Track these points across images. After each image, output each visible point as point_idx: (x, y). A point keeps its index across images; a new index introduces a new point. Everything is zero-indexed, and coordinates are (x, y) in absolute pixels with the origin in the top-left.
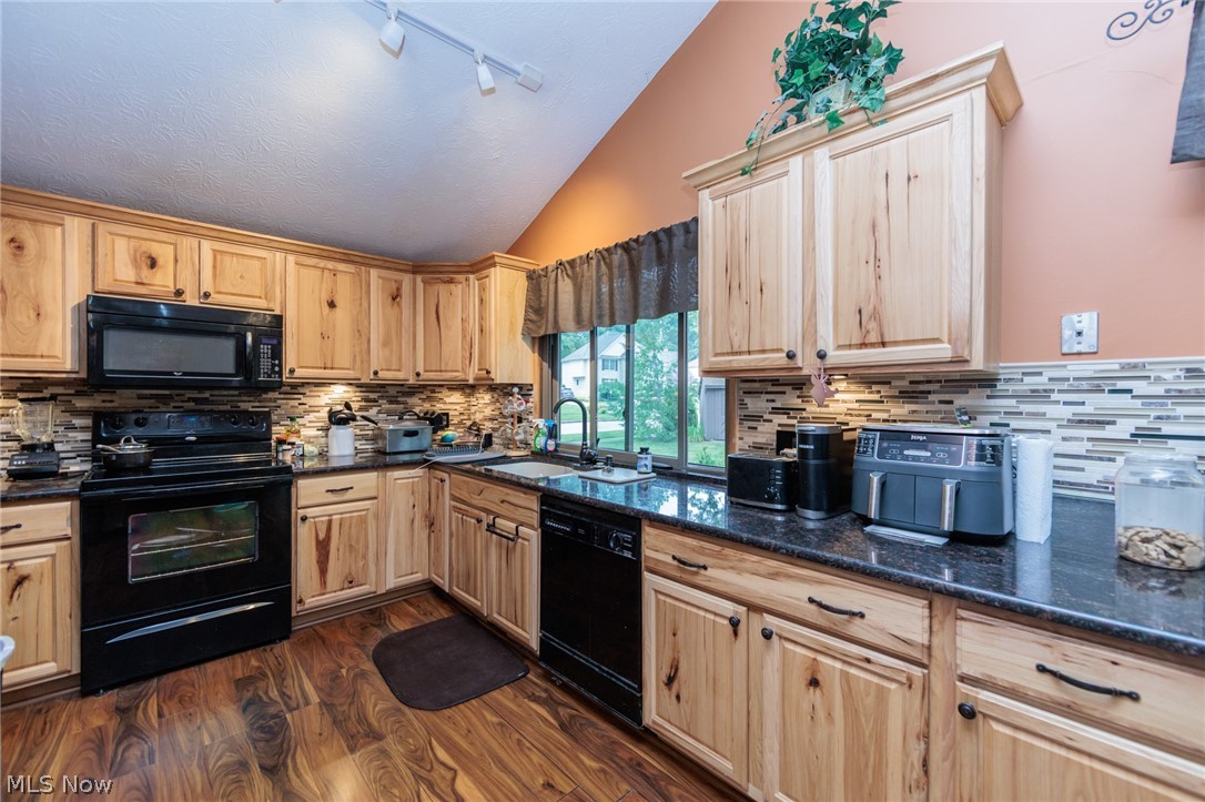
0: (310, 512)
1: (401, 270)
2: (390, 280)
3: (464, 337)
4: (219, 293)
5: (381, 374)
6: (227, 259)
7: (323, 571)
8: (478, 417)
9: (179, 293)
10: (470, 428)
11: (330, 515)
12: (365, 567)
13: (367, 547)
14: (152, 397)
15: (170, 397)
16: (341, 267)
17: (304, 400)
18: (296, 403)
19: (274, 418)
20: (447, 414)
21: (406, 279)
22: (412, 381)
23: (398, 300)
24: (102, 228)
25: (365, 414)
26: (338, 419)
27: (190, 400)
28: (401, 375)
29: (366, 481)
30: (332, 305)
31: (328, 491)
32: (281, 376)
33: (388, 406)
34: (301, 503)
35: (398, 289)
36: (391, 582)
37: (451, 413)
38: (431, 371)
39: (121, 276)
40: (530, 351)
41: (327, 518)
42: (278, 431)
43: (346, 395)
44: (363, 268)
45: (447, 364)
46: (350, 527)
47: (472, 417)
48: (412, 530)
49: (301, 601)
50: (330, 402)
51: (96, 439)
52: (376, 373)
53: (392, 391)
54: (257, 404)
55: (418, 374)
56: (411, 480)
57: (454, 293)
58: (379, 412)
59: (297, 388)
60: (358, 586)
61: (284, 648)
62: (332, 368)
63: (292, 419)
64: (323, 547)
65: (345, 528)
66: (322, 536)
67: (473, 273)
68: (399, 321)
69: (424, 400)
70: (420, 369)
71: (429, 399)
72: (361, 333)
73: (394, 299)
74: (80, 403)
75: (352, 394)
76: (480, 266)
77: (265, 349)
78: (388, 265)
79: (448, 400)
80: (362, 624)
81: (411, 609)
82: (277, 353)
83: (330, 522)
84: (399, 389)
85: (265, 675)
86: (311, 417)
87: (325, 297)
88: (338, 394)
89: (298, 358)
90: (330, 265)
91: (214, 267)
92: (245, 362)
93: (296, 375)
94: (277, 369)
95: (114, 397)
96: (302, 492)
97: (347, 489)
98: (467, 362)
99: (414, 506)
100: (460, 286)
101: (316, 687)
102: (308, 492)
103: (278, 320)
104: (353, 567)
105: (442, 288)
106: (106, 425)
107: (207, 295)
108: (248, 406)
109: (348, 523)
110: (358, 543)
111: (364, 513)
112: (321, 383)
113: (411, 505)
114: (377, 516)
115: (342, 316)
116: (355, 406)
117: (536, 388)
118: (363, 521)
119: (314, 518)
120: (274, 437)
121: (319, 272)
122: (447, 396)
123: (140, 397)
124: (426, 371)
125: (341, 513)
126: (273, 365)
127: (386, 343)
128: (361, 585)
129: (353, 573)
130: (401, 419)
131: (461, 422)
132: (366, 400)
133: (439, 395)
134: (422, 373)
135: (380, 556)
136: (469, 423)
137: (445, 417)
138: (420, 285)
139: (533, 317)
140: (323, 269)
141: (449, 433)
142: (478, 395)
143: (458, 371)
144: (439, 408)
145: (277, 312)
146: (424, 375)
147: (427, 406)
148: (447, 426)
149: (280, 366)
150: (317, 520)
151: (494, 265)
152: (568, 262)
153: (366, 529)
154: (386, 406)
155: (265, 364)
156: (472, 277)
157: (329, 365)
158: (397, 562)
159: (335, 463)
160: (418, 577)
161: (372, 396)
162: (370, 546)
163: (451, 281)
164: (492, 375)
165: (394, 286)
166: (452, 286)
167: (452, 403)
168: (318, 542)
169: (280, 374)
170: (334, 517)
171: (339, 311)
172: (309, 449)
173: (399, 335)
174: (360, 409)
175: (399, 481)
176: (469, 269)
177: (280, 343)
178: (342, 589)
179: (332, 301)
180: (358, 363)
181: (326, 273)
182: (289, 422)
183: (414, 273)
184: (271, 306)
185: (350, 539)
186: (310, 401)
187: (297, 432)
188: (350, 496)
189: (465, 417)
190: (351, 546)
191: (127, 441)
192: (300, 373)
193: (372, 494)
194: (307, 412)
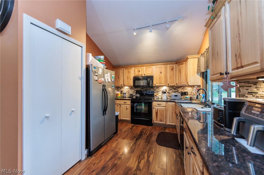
0: (155, 107)
1: (173, 64)
5: (169, 84)
7: (157, 117)
9: (142, 75)
12: (164, 119)
13: (164, 115)
14: (142, 89)
15: (143, 88)
16: (163, 66)
17: (159, 89)
18: (158, 89)
19: (155, 92)
20: (187, 92)
21: (174, 65)
24: (135, 68)
26: (164, 92)
28: (173, 84)
30: (161, 73)
31: (157, 104)
33: (174, 90)
35: (173, 68)
36: (168, 123)
37: (188, 92)
39: (137, 74)
42: (155, 94)
44: (166, 65)
45: (182, 82)
46: (161, 111)
48: (173, 114)
49: (153, 121)
51: (136, 94)
52: (168, 84)
53: (175, 87)
55: (177, 84)
56: (172, 105)
57: (183, 66)
59: (158, 87)
60: (162, 122)
61: (150, 127)
62: (162, 84)
63: (158, 92)
64: (157, 113)
65: (160, 111)
66: (157, 111)
68: (173, 74)
69: (182, 89)
70: (177, 83)
72: (166, 77)
73: (172, 70)
74: (135, 89)
75: (167, 88)
77: (151, 81)
78: (171, 64)
79: (187, 89)
82: (152, 82)
83: (158, 109)
85: (146, 129)
87: (160, 72)
88: (164, 88)
89: (156, 82)
91: (146, 70)
92: (148, 83)
98: (186, 81)
99: (173, 110)
100: (184, 65)
101: (149, 133)
102: (154, 104)
103: (153, 77)
104: (161, 118)
105: (181, 66)
106: (137, 92)
107: (145, 74)
112: (162, 86)
114: (166, 110)
116: (167, 90)
117: (202, 86)
118: (163, 110)
120: (155, 95)
121: (159, 68)
122: (187, 88)
123: (140, 89)
124: (178, 83)
125: (160, 108)
127: (170, 78)
130: (175, 93)
131: (191, 94)
132: (170, 89)
133: (185, 88)
135: (166, 117)
137: (187, 93)
138: (177, 66)
141: (187, 96)
144: (185, 91)
145: (153, 75)
147: (182, 90)
148: (187, 95)
149: (153, 84)
151: (188, 59)
152: (203, 53)
153: (164, 112)
154: (173, 90)
155: (151, 83)
158: (169, 120)
159: (163, 100)
160: (174, 124)
163: (182, 64)
164: (189, 83)
165: (172, 67)
166: (183, 65)
167: (188, 90)
168: (156, 112)
171: (162, 74)
172: (160, 97)
173: (173, 77)
174: (169, 91)
175: (170, 104)
176: (186, 61)
177: (153, 80)
178: (160, 121)
181: (160, 67)
183: (176, 64)
185: (161, 113)
186: (160, 89)
187: (158, 94)
188: (161, 105)
189: (192, 93)
190: (161, 114)
191: (138, 94)
192: (156, 85)
193: (165, 106)
194: (160, 91)
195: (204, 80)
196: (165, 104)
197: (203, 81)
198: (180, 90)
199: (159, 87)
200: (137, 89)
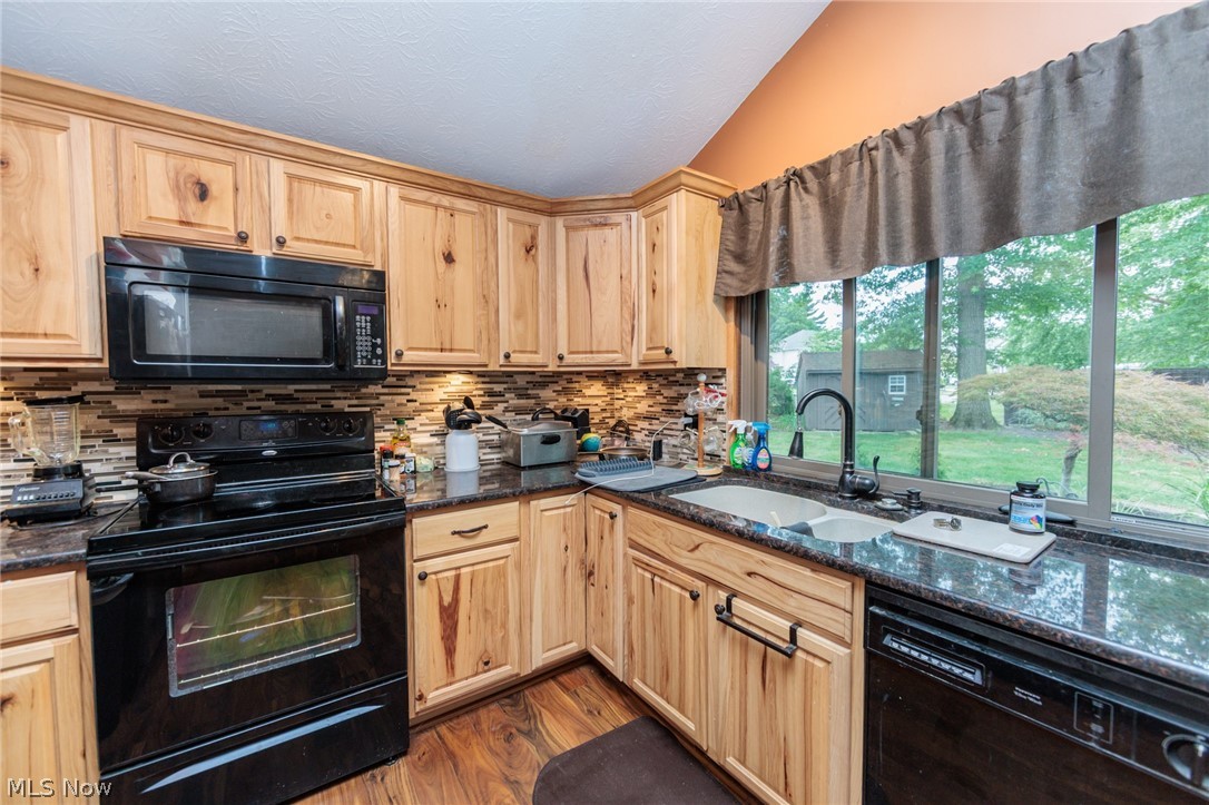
0: (430, 566)
1: (536, 211)
2: (523, 223)
3: (623, 302)
4: (298, 239)
5: (515, 358)
6: (308, 188)
7: (450, 651)
8: (626, 414)
9: (242, 238)
10: (614, 429)
11: (459, 568)
12: (505, 639)
13: (507, 611)
14: (218, 394)
15: (242, 393)
16: (460, 203)
17: (413, 396)
18: (403, 399)
19: (377, 420)
20: (587, 411)
21: (543, 221)
22: (552, 368)
23: (533, 252)
25: (488, 412)
26: (456, 421)
27: (269, 397)
28: (538, 359)
29: (502, 517)
30: (449, 259)
31: (454, 533)
32: (384, 362)
33: (516, 401)
34: (418, 553)
35: (534, 238)
36: (539, 658)
37: (592, 409)
38: (578, 353)
40: (722, 319)
41: (453, 573)
42: (383, 438)
43: (466, 388)
44: (488, 206)
45: (600, 342)
46: (485, 582)
47: (617, 415)
48: (565, 583)
49: (421, 697)
50: (445, 397)
51: (144, 461)
52: (507, 356)
53: (521, 381)
54: (355, 402)
55: (561, 358)
56: (562, 511)
57: (610, 240)
58: (506, 410)
59: (405, 379)
60: (496, 667)
62: (451, 350)
63: (400, 422)
64: (449, 614)
65: (478, 586)
66: (447, 600)
67: (635, 208)
68: (535, 282)
69: (558, 392)
70: (565, 352)
71: (565, 391)
72: (487, 300)
73: (528, 251)
74: (124, 405)
75: (472, 387)
76: (651, 194)
77: (362, 322)
78: (519, 205)
79: (587, 392)
80: (504, 727)
81: (567, 699)
82: (379, 329)
83: (457, 578)
84: (529, 378)
86: (423, 417)
87: (440, 247)
88: (456, 386)
89: (407, 337)
90: (446, 200)
91: (290, 200)
92: (336, 343)
93: (405, 359)
94: (379, 351)
95: (168, 397)
96: (418, 537)
97: (480, 529)
98: (629, 339)
99: (566, 548)
100: (616, 229)
102: (427, 537)
103: (380, 277)
104: (489, 642)
105: (594, 235)
106: (157, 438)
107: (281, 242)
108: (342, 405)
109: (481, 578)
110: (495, 607)
111: (502, 562)
112: (434, 372)
113: (563, 547)
114: (519, 566)
115: (463, 273)
116: (477, 402)
117: (731, 375)
118: (500, 573)
119: (436, 573)
120: (378, 446)
121: (431, 211)
122: (587, 387)
123: (203, 395)
124: (571, 353)
125: (473, 565)
126: (374, 346)
127: (519, 315)
128: (500, 666)
129: (490, 649)
130: (535, 419)
131: (602, 421)
132: (491, 394)
133: (576, 385)
134: (566, 356)
135: (524, 620)
136: (612, 422)
137: (584, 415)
138: (561, 232)
139: (733, 266)
140: (437, 207)
141: (590, 436)
142: (625, 385)
143: (616, 352)
144: (577, 403)
145: (378, 267)
146: (569, 359)
147: (564, 400)
148: (588, 427)
149: (383, 346)
150: (440, 576)
151: (676, 188)
152: (812, 168)
153: (505, 586)
154: (515, 402)
155: (363, 344)
156: (634, 215)
157: (447, 346)
158: (546, 628)
160: (572, 648)
161: (498, 388)
162: (511, 609)
163: (605, 222)
164: (674, 356)
165: (528, 232)
166: (607, 231)
167: (593, 396)
168: (443, 609)
169: (384, 358)
170: (463, 570)
171: (457, 266)
172: (425, 463)
173: (535, 302)
174: (485, 406)
175: (546, 513)
176: (630, 202)
177: (382, 312)
178: (476, 674)
179: (450, 254)
180: (485, 342)
181: (441, 213)
182: (394, 426)
183: (553, 214)
184: (369, 259)
185: (484, 601)
186: (422, 397)
187: (407, 439)
188: (483, 537)
189: (609, 415)
190: (486, 611)
191: (180, 460)
192: (409, 357)
193: (512, 533)
194: (418, 412)
195: (746, 340)
196: (515, 518)
197: (739, 347)
198: (552, 398)
199: (410, 382)
200: (160, 396)
